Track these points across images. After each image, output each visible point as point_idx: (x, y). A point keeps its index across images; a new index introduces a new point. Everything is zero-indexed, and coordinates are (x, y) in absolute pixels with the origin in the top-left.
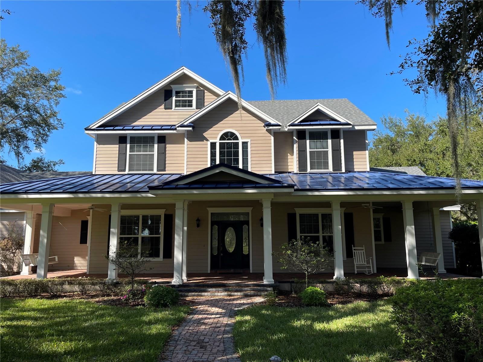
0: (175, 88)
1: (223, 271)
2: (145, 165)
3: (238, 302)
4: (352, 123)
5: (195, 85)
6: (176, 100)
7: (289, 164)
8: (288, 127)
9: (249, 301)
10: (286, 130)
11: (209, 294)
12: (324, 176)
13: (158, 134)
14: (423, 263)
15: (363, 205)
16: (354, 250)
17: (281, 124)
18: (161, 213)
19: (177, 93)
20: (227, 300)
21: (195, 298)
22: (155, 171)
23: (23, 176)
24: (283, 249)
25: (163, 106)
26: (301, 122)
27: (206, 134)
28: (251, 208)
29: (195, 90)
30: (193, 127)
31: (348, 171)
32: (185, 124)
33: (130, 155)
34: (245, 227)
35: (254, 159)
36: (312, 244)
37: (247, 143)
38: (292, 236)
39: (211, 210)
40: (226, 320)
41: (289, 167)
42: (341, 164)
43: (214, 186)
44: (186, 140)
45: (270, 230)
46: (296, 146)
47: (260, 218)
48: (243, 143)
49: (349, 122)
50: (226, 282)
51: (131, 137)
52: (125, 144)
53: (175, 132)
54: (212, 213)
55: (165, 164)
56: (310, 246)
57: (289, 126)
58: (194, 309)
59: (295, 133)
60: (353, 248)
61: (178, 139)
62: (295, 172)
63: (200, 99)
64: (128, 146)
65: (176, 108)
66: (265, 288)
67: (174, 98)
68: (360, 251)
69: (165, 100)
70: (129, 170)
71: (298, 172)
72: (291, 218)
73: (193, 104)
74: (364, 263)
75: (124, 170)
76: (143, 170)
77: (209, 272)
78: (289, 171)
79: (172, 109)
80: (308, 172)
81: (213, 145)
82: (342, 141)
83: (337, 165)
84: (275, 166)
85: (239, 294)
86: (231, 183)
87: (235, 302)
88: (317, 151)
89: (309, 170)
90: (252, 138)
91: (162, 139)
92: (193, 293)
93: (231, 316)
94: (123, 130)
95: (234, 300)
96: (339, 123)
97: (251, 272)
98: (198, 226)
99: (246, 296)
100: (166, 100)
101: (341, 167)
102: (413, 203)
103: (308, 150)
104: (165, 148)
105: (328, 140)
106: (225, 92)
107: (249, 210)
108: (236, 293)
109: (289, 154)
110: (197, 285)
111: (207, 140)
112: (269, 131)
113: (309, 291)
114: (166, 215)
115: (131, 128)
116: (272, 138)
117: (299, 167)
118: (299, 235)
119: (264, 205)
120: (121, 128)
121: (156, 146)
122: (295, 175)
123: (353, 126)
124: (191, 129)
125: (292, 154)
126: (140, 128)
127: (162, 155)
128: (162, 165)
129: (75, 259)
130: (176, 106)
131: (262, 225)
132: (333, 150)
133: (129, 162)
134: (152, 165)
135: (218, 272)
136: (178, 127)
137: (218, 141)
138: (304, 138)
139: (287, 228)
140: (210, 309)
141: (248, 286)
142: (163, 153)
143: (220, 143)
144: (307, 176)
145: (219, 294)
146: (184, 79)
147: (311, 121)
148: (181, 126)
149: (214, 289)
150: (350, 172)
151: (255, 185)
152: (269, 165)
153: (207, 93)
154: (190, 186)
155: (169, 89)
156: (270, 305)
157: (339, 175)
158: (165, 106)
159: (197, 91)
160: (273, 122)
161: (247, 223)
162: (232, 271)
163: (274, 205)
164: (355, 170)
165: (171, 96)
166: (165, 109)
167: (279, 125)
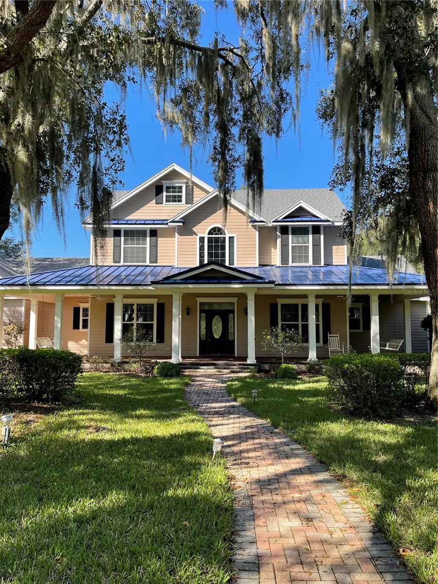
0: (165, 184)
1: (210, 355)
2: (138, 257)
3: (227, 376)
4: (331, 220)
5: (185, 180)
6: (166, 196)
7: (272, 257)
8: (272, 224)
9: (236, 375)
10: (270, 225)
11: (203, 370)
12: (303, 269)
13: (150, 228)
14: (387, 348)
15: (338, 296)
16: (330, 337)
17: (265, 221)
18: (154, 301)
19: (168, 188)
20: (218, 375)
21: (192, 373)
22: (148, 263)
23: (9, 261)
24: (264, 335)
25: (154, 201)
26: (284, 218)
27: (194, 229)
28: (237, 298)
29: (184, 185)
30: (183, 223)
31: (326, 265)
32: (176, 220)
33: (124, 247)
34: (231, 315)
35: (240, 253)
36: (288, 331)
37: (233, 237)
38: (274, 323)
39: (200, 300)
40: (220, 385)
41: (273, 260)
42: (320, 258)
43: (206, 281)
44: (176, 234)
45: (253, 318)
46: (279, 241)
47: (245, 307)
48: (230, 238)
49: (329, 219)
50: (215, 362)
51: (124, 231)
52: (119, 238)
53: (166, 226)
54: (200, 303)
55: (157, 257)
56: (286, 332)
57: (273, 222)
58: (194, 380)
59: (278, 229)
60: (329, 335)
61: (169, 233)
62: (278, 265)
63: (189, 194)
64: (122, 239)
65: (167, 203)
66: (249, 367)
67: (165, 194)
68: (335, 338)
69: (156, 196)
70: (124, 262)
71: (281, 265)
72: (274, 307)
73: (182, 199)
74: (337, 348)
75: (119, 262)
76: (137, 262)
77: (198, 355)
78: (273, 264)
79: (162, 204)
80: (289, 265)
81: (202, 240)
82: (322, 236)
83: (316, 259)
84: (259, 259)
85: (227, 371)
86: (221, 278)
87: (225, 376)
88: (298, 246)
89: (290, 264)
90: (238, 233)
91: (154, 233)
92: (190, 370)
93: (222, 383)
94: (117, 224)
95: (223, 374)
96: (319, 220)
97: (236, 355)
98: (188, 314)
99: (233, 372)
100: (157, 194)
101: (320, 261)
102: (379, 296)
103: (290, 245)
104: (157, 241)
105: (309, 235)
106: (214, 189)
107: (234, 300)
108: (224, 370)
109: (272, 248)
110: (192, 364)
111: (196, 235)
112: (254, 227)
113: (284, 367)
114: (158, 304)
115: (125, 222)
116: (257, 233)
117: (282, 261)
118: (280, 323)
119: (249, 298)
120: (116, 222)
121: (148, 239)
122: (277, 268)
123: (333, 222)
124: (181, 224)
125: (276, 248)
126: (134, 222)
127: (154, 247)
128: (154, 258)
129: (69, 344)
130: (167, 201)
131: (246, 314)
132: (314, 245)
133: (124, 254)
134: (145, 257)
135: (206, 355)
136: (169, 222)
137: (206, 236)
138: (287, 233)
139: (269, 317)
140: (206, 379)
141: (234, 365)
142: (155, 246)
143: (208, 238)
144: (288, 269)
145: (211, 371)
146: (174, 174)
147: (293, 218)
148: (172, 222)
149: (206, 367)
150: (328, 265)
151: (241, 281)
152: (253, 259)
153: (196, 189)
154: (186, 281)
155: (160, 184)
156: (253, 377)
157: (318, 268)
158: (156, 201)
159: (186, 186)
160: (257, 218)
161: (233, 311)
162: (219, 355)
163: (257, 297)
164: (334, 264)
165: (162, 192)
166: (157, 204)
167: (264, 222)
